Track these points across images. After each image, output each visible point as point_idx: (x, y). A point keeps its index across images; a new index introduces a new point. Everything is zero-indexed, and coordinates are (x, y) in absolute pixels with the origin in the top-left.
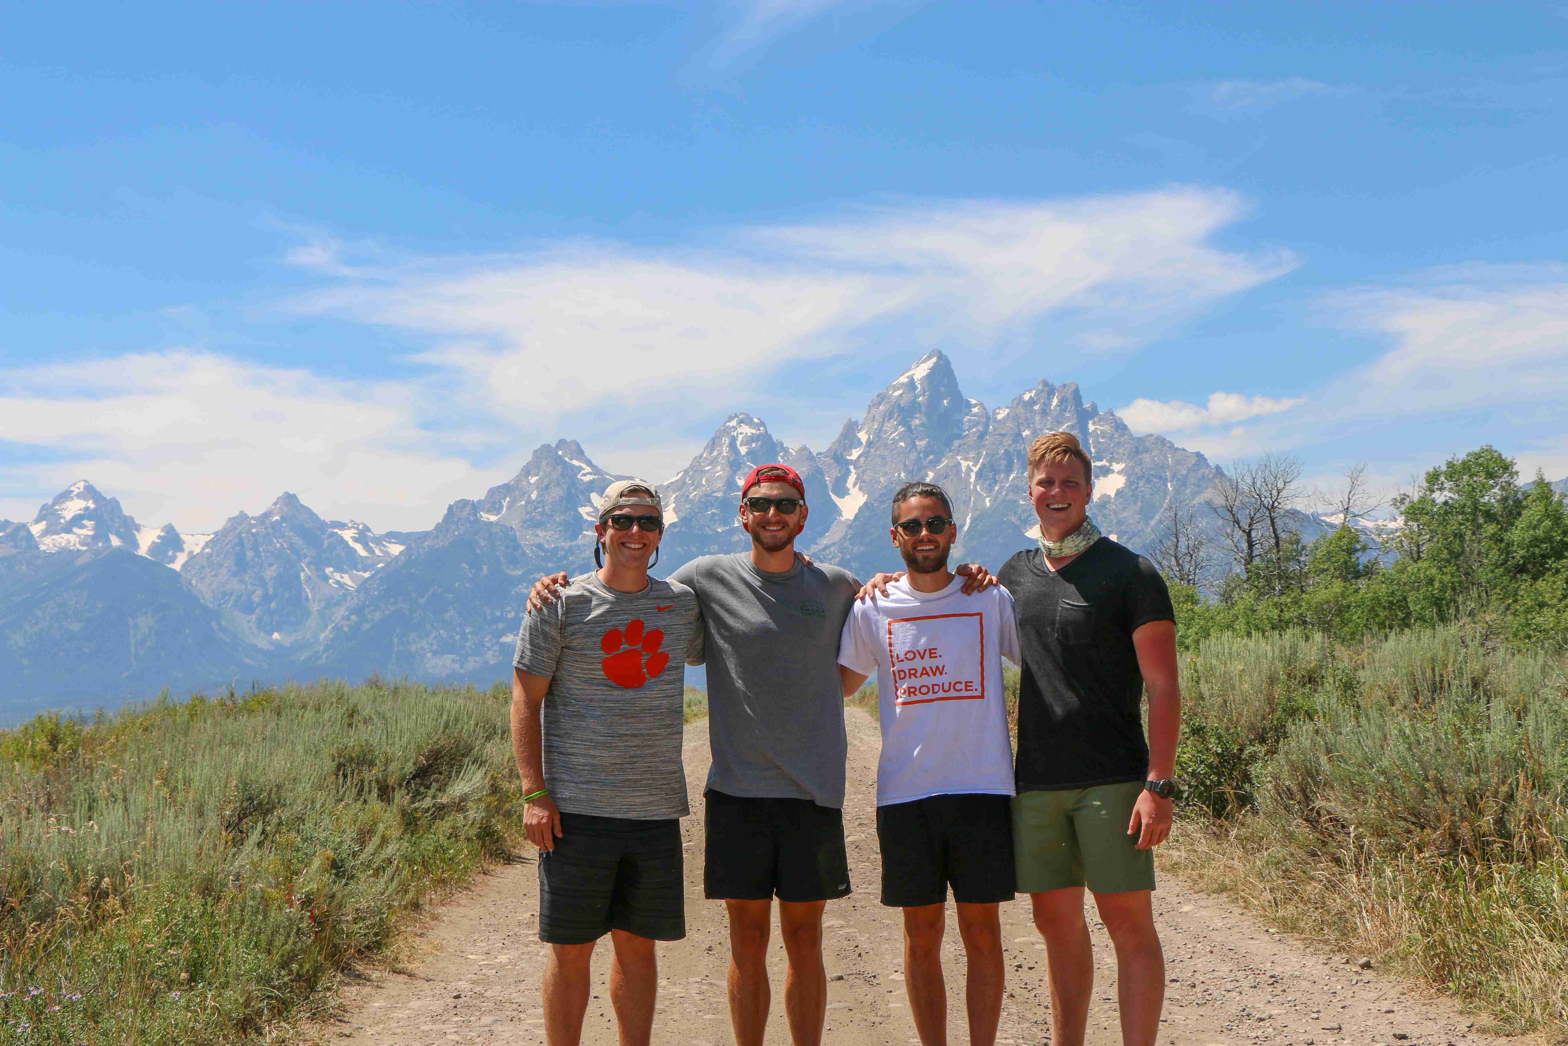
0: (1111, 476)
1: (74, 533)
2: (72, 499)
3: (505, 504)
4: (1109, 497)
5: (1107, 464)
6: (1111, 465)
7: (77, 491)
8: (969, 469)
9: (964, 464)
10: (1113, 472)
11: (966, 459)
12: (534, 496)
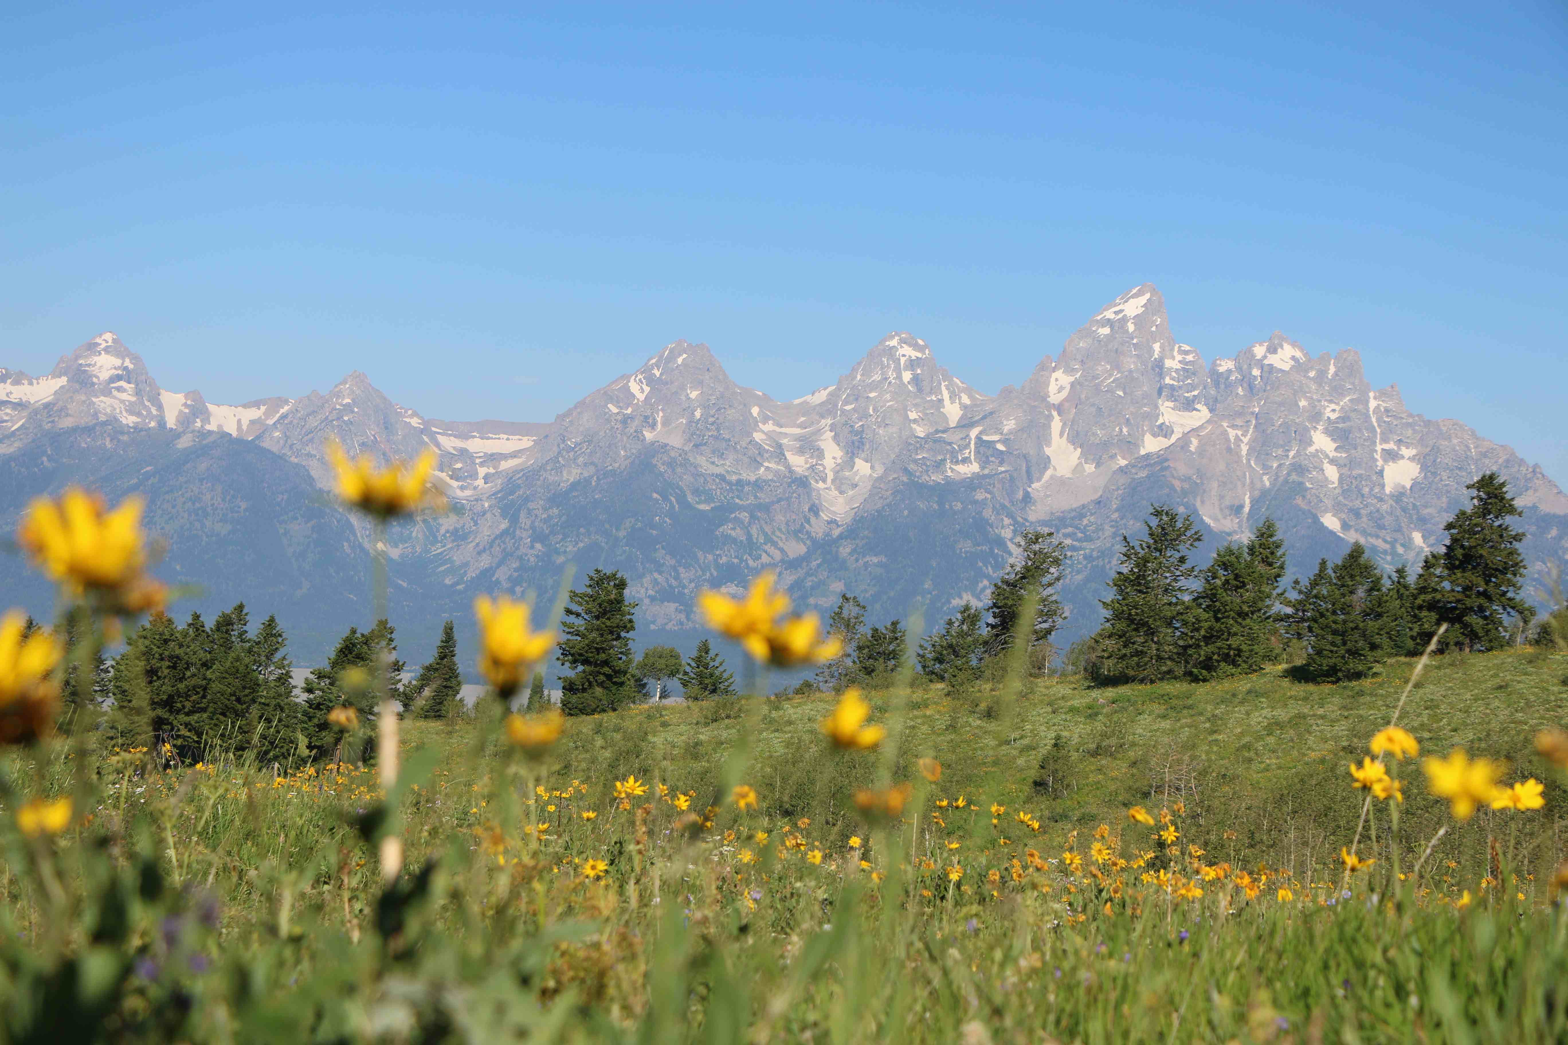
0: (1401, 462)
1: (115, 398)
2: (100, 354)
3: (659, 419)
4: (1404, 487)
5: (1395, 448)
6: (1399, 449)
7: (104, 345)
8: (1237, 438)
9: (1232, 433)
10: (1403, 457)
11: (1233, 427)
12: (698, 414)
